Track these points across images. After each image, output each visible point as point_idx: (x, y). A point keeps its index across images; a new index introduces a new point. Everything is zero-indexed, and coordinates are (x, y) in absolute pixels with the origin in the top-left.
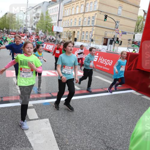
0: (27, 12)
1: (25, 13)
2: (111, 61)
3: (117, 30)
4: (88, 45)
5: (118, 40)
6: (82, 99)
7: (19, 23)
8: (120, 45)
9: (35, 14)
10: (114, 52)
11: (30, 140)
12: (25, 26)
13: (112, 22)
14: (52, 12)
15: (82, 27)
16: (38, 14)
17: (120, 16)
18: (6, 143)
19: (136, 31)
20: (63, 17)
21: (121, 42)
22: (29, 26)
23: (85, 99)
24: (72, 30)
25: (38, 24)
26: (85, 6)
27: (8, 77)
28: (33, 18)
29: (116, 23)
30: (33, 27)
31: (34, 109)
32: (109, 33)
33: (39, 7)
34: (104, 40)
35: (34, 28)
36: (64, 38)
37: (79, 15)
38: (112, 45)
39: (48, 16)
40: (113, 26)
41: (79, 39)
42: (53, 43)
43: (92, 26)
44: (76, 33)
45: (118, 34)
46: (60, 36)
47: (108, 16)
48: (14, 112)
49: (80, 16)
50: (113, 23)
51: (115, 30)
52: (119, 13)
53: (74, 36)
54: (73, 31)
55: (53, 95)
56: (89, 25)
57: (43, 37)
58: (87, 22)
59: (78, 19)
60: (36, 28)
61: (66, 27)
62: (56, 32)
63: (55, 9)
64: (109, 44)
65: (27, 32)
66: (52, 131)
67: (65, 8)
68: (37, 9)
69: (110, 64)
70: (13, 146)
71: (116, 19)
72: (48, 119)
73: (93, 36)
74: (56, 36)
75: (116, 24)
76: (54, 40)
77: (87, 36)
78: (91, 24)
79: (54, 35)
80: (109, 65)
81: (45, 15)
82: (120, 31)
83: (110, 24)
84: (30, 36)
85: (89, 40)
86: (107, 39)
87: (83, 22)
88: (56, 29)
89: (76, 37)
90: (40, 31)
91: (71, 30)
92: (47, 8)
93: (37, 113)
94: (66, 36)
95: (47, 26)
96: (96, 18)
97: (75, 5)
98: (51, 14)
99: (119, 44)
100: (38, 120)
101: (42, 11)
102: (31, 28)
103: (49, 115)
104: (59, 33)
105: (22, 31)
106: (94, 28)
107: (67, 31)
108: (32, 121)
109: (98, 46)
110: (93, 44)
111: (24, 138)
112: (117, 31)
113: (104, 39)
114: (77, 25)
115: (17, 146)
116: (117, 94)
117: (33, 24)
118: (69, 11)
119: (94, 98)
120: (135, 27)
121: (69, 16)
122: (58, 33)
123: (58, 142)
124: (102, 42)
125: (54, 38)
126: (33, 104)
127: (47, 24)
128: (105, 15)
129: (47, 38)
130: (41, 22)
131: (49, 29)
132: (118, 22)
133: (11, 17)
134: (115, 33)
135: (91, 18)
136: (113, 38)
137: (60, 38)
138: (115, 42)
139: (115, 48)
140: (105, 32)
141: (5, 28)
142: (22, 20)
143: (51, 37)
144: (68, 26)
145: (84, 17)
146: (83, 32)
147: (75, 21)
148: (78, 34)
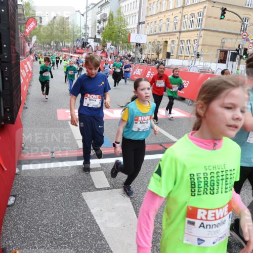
0: (86, 12)
1: (83, 15)
3: (245, 34)
4: (190, 64)
5: (246, 53)
7: (74, 32)
9: (99, 15)
11: (98, 221)
12: (85, 36)
13: (234, 21)
14: (128, 10)
15: (180, 32)
16: (105, 15)
17: (251, 9)
18: (61, 223)
20: (147, 17)
22: (90, 36)
24: (161, 40)
25: (104, 31)
27: (60, 121)
28: (97, 21)
29: (243, 20)
30: (97, 37)
31: (102, 172)
32: (229, 40)
33: (106, 2)
34: (220, 54)
35: (99, 39)
36: (149, 53)
37: (174, 13)
38: (234, 63)
39: (121, 17)
40: (236, 27)
41: (174, 54)
42: (130, 62)
43: (198, 30)
44: (169, 43)
45: (247, 42)
46: (141, 51)
47: (227, 9)
49: (177, 13)
50: (237, 21)
51: (240, 35)
52: (249, 2)
53: (166, 49)
54: (164, 40)
56: (192, 29)
57: (114, 54)
58: (188, 24)
59: (172, 18)
60: (101, 39)
61: (151, 33)
62: (135, 44)
63: (133, 4)
64: (230, 61)
66: (133, 210)
68: (102, 6)
71: (242, 13)
73: (200, 47)
74: (134, 51)
75: (243, 23)
76: (132, 58)
77: (189, 48)
78: (195, 27)
79: (131, 49)
81: (115, 15)
82: (251, 35)
83: (231, 23)
85: (193, 55)
86: (226, 52)
87: (181, 23)
88: (134, 39)
89: (168, 50)
90: (108, 44)
91: (159, 39)
92: (119, 4)
93: (108, 179)
94: (152, 51)
95: (120, 34)
96: (205, 14)
98: (125, 13)
100: (110, 190)
101: (111, 11)
102: (93, 40)
104: (140, 45)
105: (80, 44)
106: (202, 33)
107: (153, 41)
108: (100, 191)
109: (209, 64)
110: (200, 61)
111: (89, 217)
112: (245, 37)
113: (221, 51)
114: (171, 29)
115: (79, 229)
117: (97, 31)
118: (157, 5)
121: (156, 14)
122: (138, 45)
124: (216, 57)
125: (132, 54)
126: (101, 164)
127: (119, 32)
128: (223, 8)
129: (120, 55)
130: (109, 29)
131: (123, 39)
132: (246, 19)
133: (61, 23)
134: (240, 41)
135: (196, 15)
136: (238, 49)
137: (141, 53)
138: (241, 57)
139: (240, 68)
140: (221, 39)
141: (52, 42)
142: (79, 26)
143: (126, 53)
144: (155, 33)
145: (184, 14)
146: (181, 41)
147: (167, 23)
148: (172, 45)
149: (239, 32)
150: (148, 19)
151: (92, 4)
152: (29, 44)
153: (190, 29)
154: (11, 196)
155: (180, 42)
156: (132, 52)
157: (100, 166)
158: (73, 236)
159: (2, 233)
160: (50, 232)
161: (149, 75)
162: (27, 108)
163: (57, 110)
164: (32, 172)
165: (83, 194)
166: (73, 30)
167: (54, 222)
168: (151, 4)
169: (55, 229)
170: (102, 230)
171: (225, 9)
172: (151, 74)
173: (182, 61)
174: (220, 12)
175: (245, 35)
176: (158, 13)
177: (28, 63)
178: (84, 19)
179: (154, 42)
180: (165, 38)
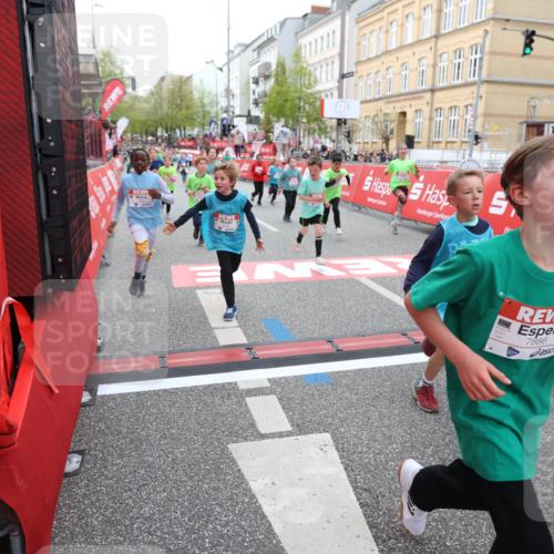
0: (228, 63)
1: (221, 69)
4: (460, 159)
7: (203, 106)
9: (256, 66)
11: (267, 509)
12: (226, 112)
15: (433, 91)
16: (267, 65)
18: (183, 513)
20: (358, 63)
22: (237, 112)
24: (393, 110)
25: (267, 99)
26: (440, 11)
27: (180, 289)
28: (251, 80)
30: (253, 114)
31: (273, 399)
32: (546, 102)
33: (268, 39)
34: (528, 132)
35: (257, 118)
36: (366, 140)
37: (418, 50)
39: (302, 68)
41: (422, 139)
43: (473, 84)
44: (409, 116)
46: (349, 136)
47: (537, 33)
48: (206, 405)
49: (424, 50)
53: (404, 129)
54: (400, 110)
55: (341, 346)
56: (460, 81)
57: (289, 145)
58: (451, 72)
59: (413, 62)
60: (262, 116)
61: (368, 98)
62: (335, 122)
63: (325, 39)
65: (233, 132)
67: (361, 28)
68: (261, 47)
70: (207, 526)
72: (327, 436)
73: (480, 121)
74: (334, 136)
77: (454, 125)
78: (466, 77)
79: (327, 133)
81: (289, 64)
83: (548, 64)
84: (243, 147)
85: (466, 139)
86: (540, 127)
87: (434, 72)
89: (409, 131)
90: (276, 125)
91: (388, 109)
92: (297, 39)
93: (287, 413)
94: (373, 134)
95: (302, 104)
96: (487, 49)
97: (400, 12)
98: (311, 58)
100: (292, 438)
101: (279, 56)
102: (244, 119)
103: (330, 420)
104: (345, 122)
105: (215, 130)
106: (484, 88)
107: (372, 115)
108: (270, 440)
110: (482, 150)
111: (247, 500)
113: (529, 126)
114: (412, 86)
115: (224, 526)
117: (251, 101)
118: (378, 36)
121: (378, 57)
122: (341, 122)
123: (372, 526)
124: (519, 140)
125: (330, 146)
126: (269, 380)
127: (300, 99)
128: (527, 31)
129: (304, 147)
130: (278, 93)
131: (307, 113)
133: (177, 89)
135: (467, 52)
137: (349, 142)
140: (527, 99)
141: (160, 130)
142: (214, 92)
143: (316, 142)
144: (377, 96)
145: (439, 52)
146: (437, 110)
147: (404, 73)
148: (417, 120)
150: (359, 69)
151: (240, 45)
152: (110, 135)
153: (456, 82)
154: (73, 452)
155: (434, 113)
156: (328, 140)
157: (269, 385)
158: (210, 542)
159: (52, 534)
160: (159, 533)
161: (369, 184)
162: (107, 265)
163: (172, 267)
164: (119, 400)
165: (232, 447)
166: (202, 102)
167: (169, 511)
168: (365, 34)
169: (170, 526)
170: (278, 529)
171: (533, 33)
172: (372, 182)
173: (440, 151)
174: (522, 40)
176: (382, 53)
177: (110, 173)
178: (222, 76)
179: (376, 115)
180: (400, 107)
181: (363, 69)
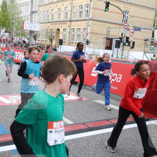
2: (119, 75)
3: (126, 24)
5: (128, 41)
6: (77, 139)
8: (133, 47)
10: (124, 60)
13: (116, 13)
15: (70, 21)
17: (130, 3)
19: (156, 25)
21: (134, 43)
23: (82, 138)
24: (54, 27)
29: (124, 13)
32: (113, 30)
34: (107, 41)
36: (43, 40)
38: (119, 49)
39: (14, 5)
40: (119, 18)
41: (66, 41)
43: (86, 20)
44: (61, 31)
45: (129, 32)
46: (35, 37)
47: (110, 3)
49: (67, 3)
50: (119, 13)
51: (122, 25)
53: (59, 36)
54: (57, 28)
59: (63, 9)
61: (45, 21)
62: (29, 32)
64: (115, 48)
69: (119, 80)
71: (123, 7)
73: (89, 35)
74: (28, 37)
75: (124, 16)
78: (84, 17)
79: (25, 35)
80: (117, 81)
82: (131, 26)
83: (114, 15)
86: (111, 40)
87: (71, 13)
88: (28, 26)
89: (61, 37)
90: (2, 30)
91: (52, 27)
94: (46, 37)
96: (92, 6)
98: (18, 1)
99: (130, 47)
104: (33, 32)
106: (90, 22)
107: (46, 28)
109: (98, 50)
110: (89, 47)
112: (126, 27)
113: (107, 39)
114: (62, 18)
116: (132, 128)
119: (96, 137)
120: (153, 19)
121: (48, 4)
122: (31, 32)
124: (104, 44)
125: (27, 41)
127: (13, 19)
128: (107, 2)
129: (14, 41)
132: (126, 11)
134: (122, 30)
135: (84, 7)
136: (121, 37)
137: (35, 40)
138: (124, 44)
139: (124, 54)
140: (107, 28)
143: (20, 39)
144: (48, 21)
145: (73, 6)
147: (59, 12)
148: (64, 33)
149: (121, 23)
150: (40, 8)
153: (80, 19)
155: (71, 30)
156: (26, 38)
173: (73, 47)
174: (105, 5)
175: (126, 26)
176: (50, 3)
180: (57, 26)
181: (42, 9)
